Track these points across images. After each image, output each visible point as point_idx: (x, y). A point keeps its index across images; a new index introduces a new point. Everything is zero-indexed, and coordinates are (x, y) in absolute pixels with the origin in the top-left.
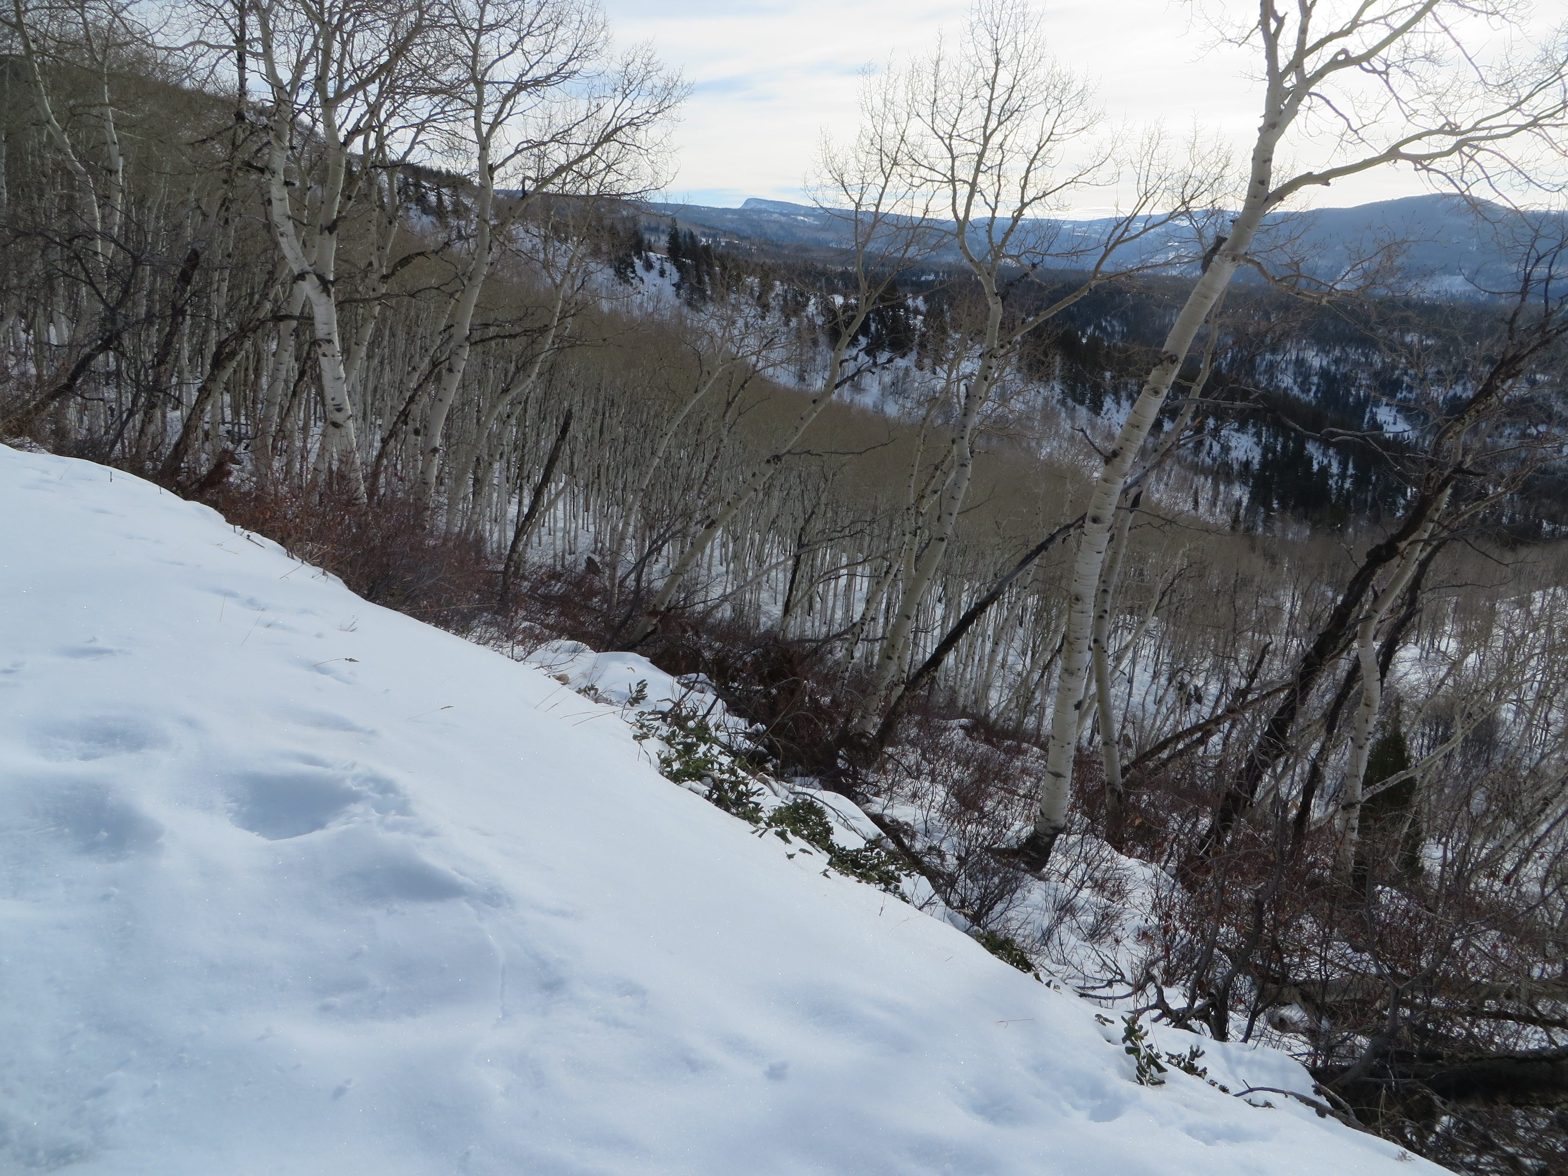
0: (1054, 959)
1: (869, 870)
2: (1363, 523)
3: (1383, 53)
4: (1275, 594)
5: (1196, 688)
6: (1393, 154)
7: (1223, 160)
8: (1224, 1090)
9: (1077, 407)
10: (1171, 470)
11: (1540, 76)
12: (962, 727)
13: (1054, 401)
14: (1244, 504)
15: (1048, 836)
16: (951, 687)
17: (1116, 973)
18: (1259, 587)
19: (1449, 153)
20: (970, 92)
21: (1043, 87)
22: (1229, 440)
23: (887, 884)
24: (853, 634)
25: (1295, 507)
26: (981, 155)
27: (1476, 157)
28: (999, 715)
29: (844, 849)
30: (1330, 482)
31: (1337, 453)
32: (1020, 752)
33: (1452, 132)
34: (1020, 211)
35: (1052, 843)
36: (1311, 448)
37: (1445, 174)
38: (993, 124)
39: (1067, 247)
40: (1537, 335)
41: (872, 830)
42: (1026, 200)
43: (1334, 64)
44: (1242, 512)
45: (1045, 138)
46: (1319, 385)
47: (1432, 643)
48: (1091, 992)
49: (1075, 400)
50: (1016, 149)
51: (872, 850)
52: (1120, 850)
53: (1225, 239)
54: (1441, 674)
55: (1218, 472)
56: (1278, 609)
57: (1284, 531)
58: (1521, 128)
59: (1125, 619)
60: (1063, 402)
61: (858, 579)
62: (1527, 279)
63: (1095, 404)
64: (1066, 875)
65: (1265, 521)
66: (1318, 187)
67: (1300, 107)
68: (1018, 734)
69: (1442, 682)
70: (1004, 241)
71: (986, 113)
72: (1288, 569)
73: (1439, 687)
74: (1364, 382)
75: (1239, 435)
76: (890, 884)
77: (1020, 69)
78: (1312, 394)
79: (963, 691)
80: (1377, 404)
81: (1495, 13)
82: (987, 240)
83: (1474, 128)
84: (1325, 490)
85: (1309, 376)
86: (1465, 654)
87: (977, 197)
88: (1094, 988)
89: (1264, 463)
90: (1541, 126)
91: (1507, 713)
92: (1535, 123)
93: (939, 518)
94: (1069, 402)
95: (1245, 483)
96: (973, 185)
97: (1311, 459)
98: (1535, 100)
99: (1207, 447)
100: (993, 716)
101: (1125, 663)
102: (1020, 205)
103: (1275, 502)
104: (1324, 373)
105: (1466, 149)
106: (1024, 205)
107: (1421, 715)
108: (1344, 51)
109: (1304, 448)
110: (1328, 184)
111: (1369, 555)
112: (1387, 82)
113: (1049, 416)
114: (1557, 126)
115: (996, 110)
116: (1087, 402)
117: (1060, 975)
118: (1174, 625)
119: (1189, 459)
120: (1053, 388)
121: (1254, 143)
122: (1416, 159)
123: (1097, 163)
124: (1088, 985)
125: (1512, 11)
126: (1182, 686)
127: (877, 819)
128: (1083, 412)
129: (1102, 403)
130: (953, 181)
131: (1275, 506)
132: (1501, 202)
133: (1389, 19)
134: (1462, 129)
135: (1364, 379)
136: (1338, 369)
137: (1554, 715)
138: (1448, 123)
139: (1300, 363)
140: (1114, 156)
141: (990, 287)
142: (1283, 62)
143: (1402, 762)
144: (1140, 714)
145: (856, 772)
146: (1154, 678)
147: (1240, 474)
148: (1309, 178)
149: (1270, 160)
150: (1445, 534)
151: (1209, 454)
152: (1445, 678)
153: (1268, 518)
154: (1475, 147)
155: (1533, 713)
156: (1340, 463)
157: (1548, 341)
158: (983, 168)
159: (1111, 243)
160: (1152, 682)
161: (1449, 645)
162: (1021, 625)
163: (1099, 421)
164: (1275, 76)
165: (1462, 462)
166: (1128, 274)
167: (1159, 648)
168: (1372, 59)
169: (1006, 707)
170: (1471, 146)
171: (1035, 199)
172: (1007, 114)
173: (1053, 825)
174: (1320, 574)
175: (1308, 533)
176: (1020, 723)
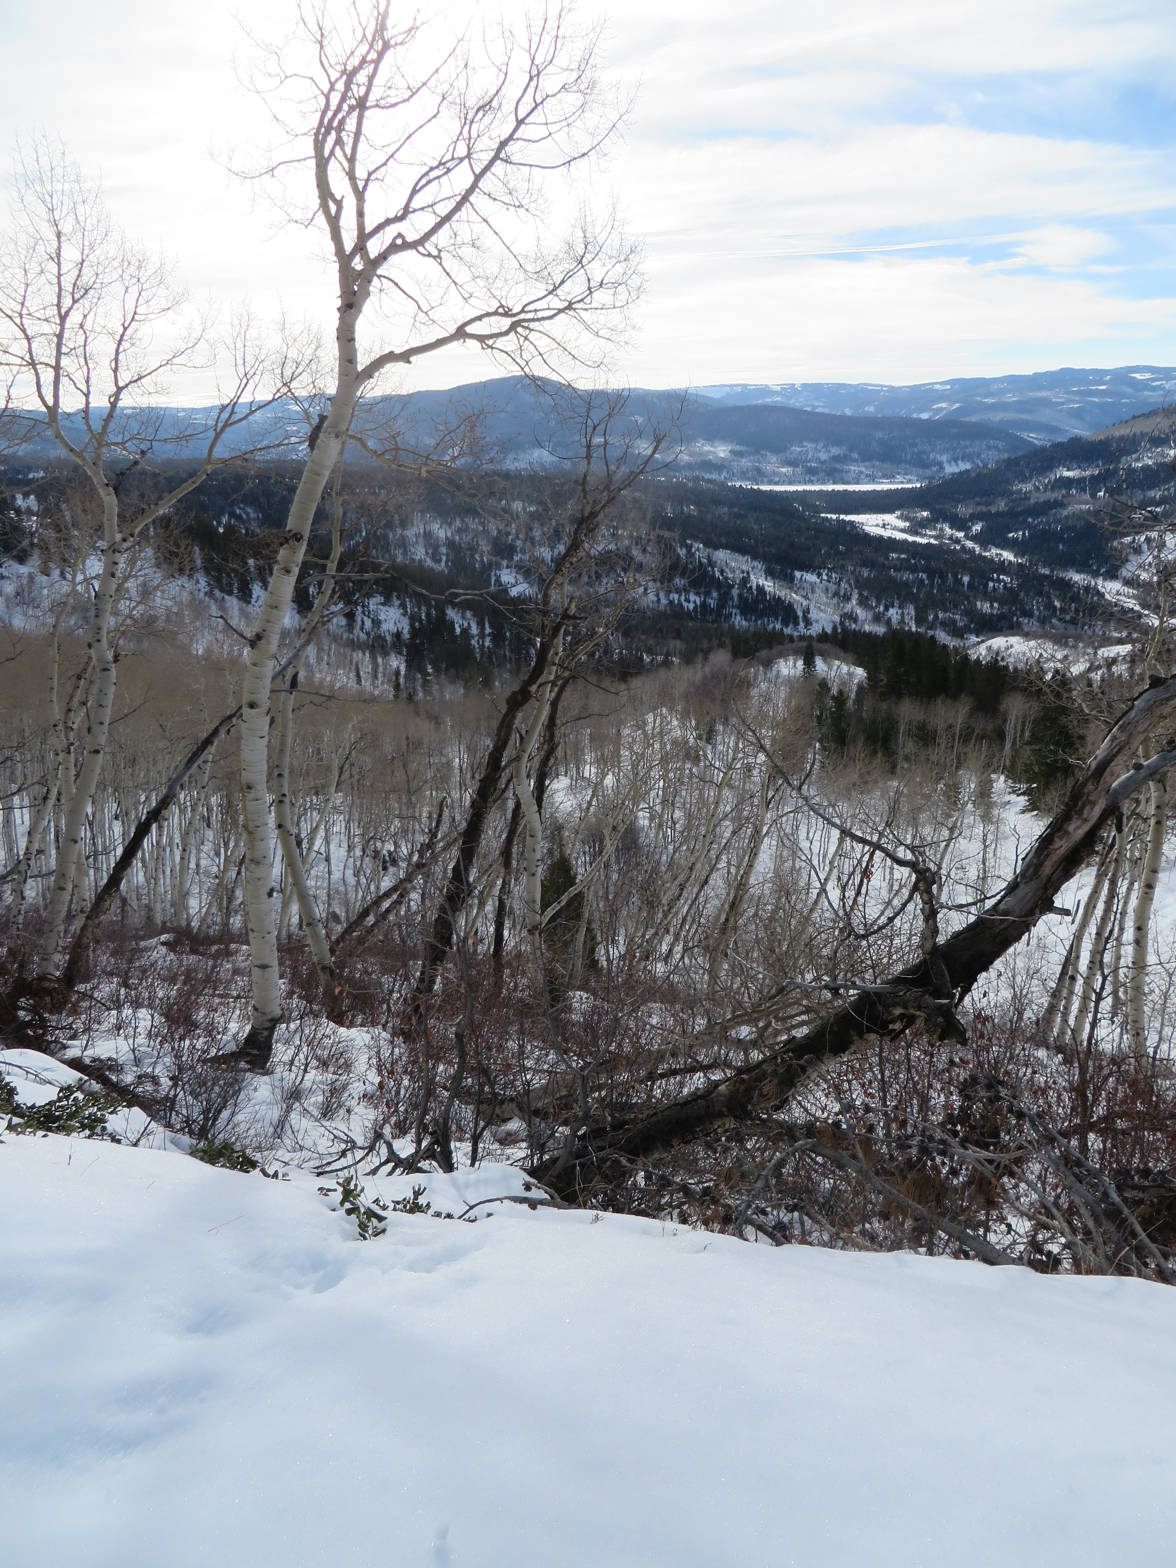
0: (289, 1148)
1: (67, 1120)
2: (506, 675)
3: (434, 239)
4: (444, 752)
5: (390, 853)
6: (460, 333)
7: (315, 341)
8: (449, 1216)
9: (226, 597)
10: (330, 649)
11: (567, 266)
12: (163, 944)
13: (202, 594)
14: (403, 673)
15: (266, 1029)
16: (146, 906)
17: (346, 1142)
18: (429, 748)
19: (506, 333)
20: (34, 268)
21: (116, 264)
22: (378, 615)
23: (92, 1129)
24: (19, 872)
25: (447, 669)
26: (60, 336)
27: (530, 337)
28: (203, 920)
29: (33, 1106)
30: (473, 642)
31: (474, 615)
32: (228, 954)
33: (507, 314)
34: (117, 395)
35: (271, 1036)
36: (451, 613)
37: (506, 353)
38: (67, 302)
39: (173, 432)
40: (605, 493)
41: (71, 1076)
42: (121, 384)
43: (394, 248)
44: (402, 680)
45: (129, 318)
46: (448, 555)
47: (578, 773)
48: (328, 1169)
49: (222, 590)
50: (98, 329)
51: (67, 1098)
52: (340, 1023)
53: (326, 417)
54: (588, 798)
55: (373, 646)
56: (449, 764)
57: (441, 691)
58: (560, 311)
59: (312, 801)
60: (210, 594)
61: (17, 812)
62: (589, 446)
63: (245, 593)
64: (292, 1062)
65: (423, 686)
66: (401, 365)
67: (371, 288)
68: (226, 937)
69: (590, 803)
70: (105, 428)
71: (57, 289)
72: (452, 727)
73: (588, 808)
74: (484, 549)
75: (386, 608)
76: (95, 1127)
77: (86, 243)
78: (443, 564)
79: (159, 906)
80: (499, 567)
81: (520, 206)
82: (85, 427)
83: (523, 311)
84: (468, 651)
85: (438, 547)
86: (604, 776)
87: (64, 380)
88: (329, 1164)
89: (414, 632)
90: (575, 309)
91: (643, 820)
92: (570, 307)
93: (89, 730)
94: (217, 592)
95: (400, 653)
96: (57, 368)
97: (452, 623)
98: (567, 286)
99: (359, 623)
100: (195, 924)
101: (318, 843)
102: (115, 389)
103: (429, 667)
104: (450, 544)
105: (520, 330)
106: (120, 390)
107: (579, 836)
108: (400, 235)
109: (445, 614)
110: (409, 362)
111: (508, 701)
112: (441, 264)
113: (198, 609)
114: (586, 310)
115: (67, 286)
116: (235, 591)
117: (296, 1162)
118: (359, 797)
119: (345, 636)
120: (197, 582)
121: (336, 323)
122: (481, 338)
123: (190, 345)
124: (324, 1162)
125: (533, 205)
126: (376, 854)
127: (75, 1064)
128: (233, 603)
129: (250, 591)
130: (33, 364)
131: (430, 671)
132: (555, 377)
133: (435, 207)
134: (514, 311)
135: (485, 546)
136: (461, 539)
137: (678, 814)
138: (502, 306)
139: (428, 535)
140: (207, 337)
141: (98, 478)
142: (349, 245)
143: (570, 880)
144: (342, 889)
145: (43, 1021)
146: (349, 851)
147: (394, 645)
148: (391, 357)
149: (353, 339)
150: (566, 674)
151: (362, 629)
152: (591, 799)
153: (425, 682)
154: (527, 328)
155: (661, 816)
156: (478, 624)
157: (614, 498)
158: (64, 350)
159: (220, 425)
160: (349, 857)
161: (590, 771)
162: (209, 826)
163: (250, 609)
164: (344, 260)
165: (567, 609)
166: (243, 457)
167: (349, 822)
168: (426, 245)
169: (207, 913)
170: (523, 327)
171: (131, 382)
172: (80, 292)
173: (269, 1017)
174: (478, 727)
175: (462, 691)
176: (226, 924)
